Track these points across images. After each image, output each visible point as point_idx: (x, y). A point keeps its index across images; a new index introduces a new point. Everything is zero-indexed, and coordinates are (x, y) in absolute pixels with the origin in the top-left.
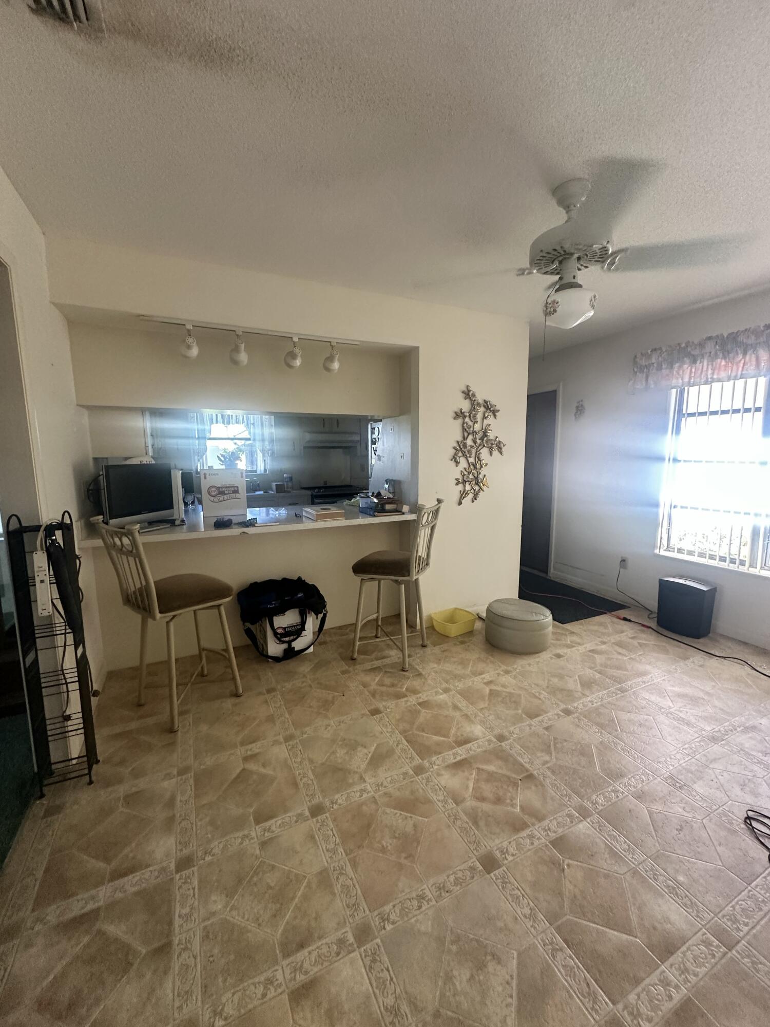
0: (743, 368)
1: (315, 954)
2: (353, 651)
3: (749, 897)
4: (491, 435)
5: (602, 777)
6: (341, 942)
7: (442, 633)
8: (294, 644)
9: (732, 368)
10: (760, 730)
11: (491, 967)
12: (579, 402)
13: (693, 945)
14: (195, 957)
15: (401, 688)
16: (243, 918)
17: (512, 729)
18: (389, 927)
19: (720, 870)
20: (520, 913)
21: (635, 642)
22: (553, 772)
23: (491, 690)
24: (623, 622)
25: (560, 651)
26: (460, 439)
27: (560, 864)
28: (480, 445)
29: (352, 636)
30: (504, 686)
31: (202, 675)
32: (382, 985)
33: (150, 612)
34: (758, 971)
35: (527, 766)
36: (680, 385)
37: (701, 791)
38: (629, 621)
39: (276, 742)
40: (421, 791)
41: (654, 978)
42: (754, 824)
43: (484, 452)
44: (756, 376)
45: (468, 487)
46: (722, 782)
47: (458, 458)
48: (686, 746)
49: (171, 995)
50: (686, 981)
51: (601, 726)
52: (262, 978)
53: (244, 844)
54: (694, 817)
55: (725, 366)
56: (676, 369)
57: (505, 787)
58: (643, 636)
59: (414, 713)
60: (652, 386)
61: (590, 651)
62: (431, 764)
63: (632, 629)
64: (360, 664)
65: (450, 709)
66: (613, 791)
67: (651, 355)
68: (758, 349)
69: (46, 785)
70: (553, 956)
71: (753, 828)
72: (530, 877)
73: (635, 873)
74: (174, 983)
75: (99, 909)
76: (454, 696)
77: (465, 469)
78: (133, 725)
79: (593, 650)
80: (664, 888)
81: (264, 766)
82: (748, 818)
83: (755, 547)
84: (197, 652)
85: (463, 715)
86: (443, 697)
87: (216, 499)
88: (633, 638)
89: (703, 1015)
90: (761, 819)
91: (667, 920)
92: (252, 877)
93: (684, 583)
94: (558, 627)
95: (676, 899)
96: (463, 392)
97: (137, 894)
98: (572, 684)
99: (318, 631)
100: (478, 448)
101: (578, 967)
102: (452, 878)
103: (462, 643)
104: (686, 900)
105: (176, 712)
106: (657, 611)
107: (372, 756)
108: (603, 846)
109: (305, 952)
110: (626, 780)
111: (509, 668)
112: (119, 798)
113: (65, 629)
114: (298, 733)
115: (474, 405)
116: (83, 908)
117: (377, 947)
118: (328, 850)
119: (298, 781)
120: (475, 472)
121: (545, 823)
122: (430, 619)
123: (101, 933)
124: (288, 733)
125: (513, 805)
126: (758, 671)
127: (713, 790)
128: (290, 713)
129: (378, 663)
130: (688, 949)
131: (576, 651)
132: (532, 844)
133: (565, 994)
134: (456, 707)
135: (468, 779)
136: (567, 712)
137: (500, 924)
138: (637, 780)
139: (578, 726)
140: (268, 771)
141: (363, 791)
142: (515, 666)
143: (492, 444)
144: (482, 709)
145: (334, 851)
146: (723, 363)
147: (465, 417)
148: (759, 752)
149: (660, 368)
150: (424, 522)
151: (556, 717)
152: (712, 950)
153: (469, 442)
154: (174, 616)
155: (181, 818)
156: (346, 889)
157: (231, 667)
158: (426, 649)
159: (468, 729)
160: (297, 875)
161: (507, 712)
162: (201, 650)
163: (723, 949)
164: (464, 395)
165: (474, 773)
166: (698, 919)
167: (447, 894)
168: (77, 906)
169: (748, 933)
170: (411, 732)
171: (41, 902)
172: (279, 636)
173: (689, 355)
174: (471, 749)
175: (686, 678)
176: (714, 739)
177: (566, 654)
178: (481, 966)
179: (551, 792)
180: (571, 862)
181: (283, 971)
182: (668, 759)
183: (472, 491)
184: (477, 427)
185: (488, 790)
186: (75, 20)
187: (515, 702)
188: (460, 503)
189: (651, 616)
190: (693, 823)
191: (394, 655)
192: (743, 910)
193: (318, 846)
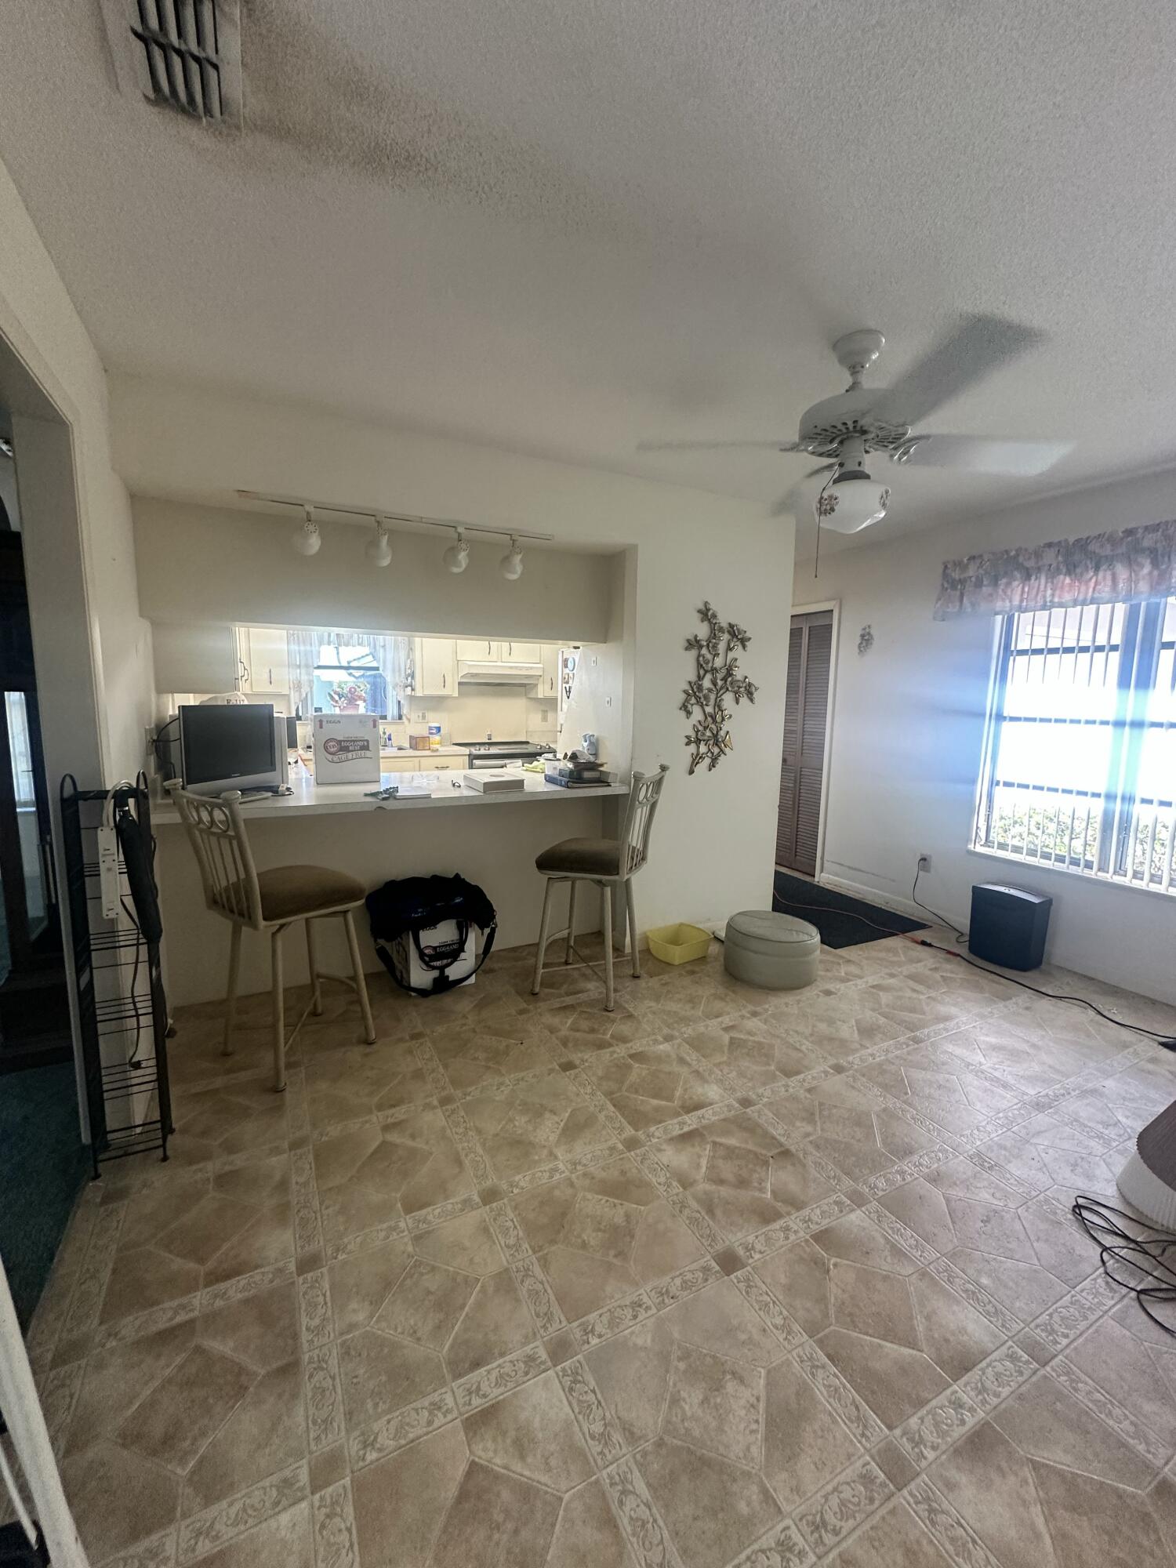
0: (1094, 589)
1: (495, 1374)
2: (533, 983)
3: (1072, 1303)
4: (738, 674)
5: (884, 1154)
6: (530, 1359)
7: (661, 958)
8: (448, 971)
9: (1079, 590)
10: (1102, 1095)
11: (731, 1386)
12: (864, 629)
13: (996, 1360)
14: (333, 1378)
15: (604, 1034)
16: (396, 1329)
17: (760, 1091)
18: (594, 1341)
19: (1035, 1271)
20: (769, 1324)
21: (937, 976)
22: (817, 1147)
23: (731, 1038)
24: (920, 947)
25: (831, 987)
26: (693, 678)
27: (824, 1264)
28: (721, 688)
29: (532, 961)
30: (750, 1033)
31: (314, 1014)
32: (586, 1409)
33: (250, 918)
34: (1076, 1390)
35: (782, 1140)
36: (1008, 609)
37: (1018, 1173)
38: (930, 945)
39: (428, 1107)
40: (634, 1171)
41: (942, 1399)
42: (1085, 1214)
43: (728, 699)
44: (1113, 601)
45: (703, 749)
46: (1046, 1161)
47: (689, 706)
48: (1001, 1115)
49: (304, 1424)
50: (984, 1402)
51: (885, 1087)
52: (426, 1402)
53: (391, 1238)
54: (1005, 1206)
55: (1070, 585)
56: (1002, 587)
57: (751, 1166)
58: (948, 966)
59: (623, 1068)
60: (969, 610)
61: (873, 987)
62: (648, 1136)
63: (934, 958)
64: (544, 1000)
65: (675, 1063)
66: (897, 1172)
67: (967, 565)
68: (1115, 562)
69: (101, 1161)
70: (813, 1374)
71: (1083, 1218)
72: (783, 1280)
73: (923, 1274)
74: (306, 1410)
75: (192, 1321)
76: (679, 1045)
77: (699, 722)
78: (219, 1082)
79: (876, 985)
80: (961, 1293)
81: (413, 1137)
82: (1078, 1206)
83: (1108, 844)
84: (309, 982)
85: (694, 1072)
86: (665, 1047)
87: (335, 758)
88: (936, 969)
89: (1005, 1442)
90: (1096, 1208)
91: (963, 1331)
92: (405, 1279)
93: (1007, 891)
94: (829, 953)
95: (978, 1307)
96: (699, 611)
97: (246, 1302)
98: (847, 1031)
99: (483, 953)
100: (719, 692)
101: (844, 1387)
102: (678, 1281)
103: (693, 972)
104: (989, 1307)
105: (282, 1063)
106: (968, 933)
107: (566, 1124)
108: (882, 1241)
109: (483, 1370)
110: (915, 1158)
111: (758, 1009)
112: (208, 1179)
113: (138, 939)
114: (459, 1093)
115: (715, 631)
116: (171, 1319)
117: (578, 1365)
118: (508, 1246)
119: (463, 1157)
120: (713, 726)
121: (806, 1212)
122: (646, 939)
123: (199, 1350)
124: (444, 1094)
125: (762, 1190)
126: (1105, 1017)
127: (1033, 1172)
128: (446, 1066)
129: (569, 1000)
130: (989, 1365)
131: (853, 987)
132: (787, 1238)
133: (827, 1419)
134: (682, 1061)
135: (699, 1157)
136: (839, 1069)
137: (743, 1337)
138: (932, 1158)
139: (853, 1087)
140: (419, 1144)
141: (555, 1170)
142: (767, 1006)
143: (739, 687)
144: (720, 1063)
145: (517, 1247)
146: (1068, 580)
147: (701, 647)
148: (1098, 1122)
149: (979, 584)
150: (641, 798)
151: (823, 1075)
152: (1020, 1367)
153: (707, 683)
154: (282, 926)
155: (299, 1205)
156: (534, 1295)
157: (360, 1002)
158: (637, 981)
159: (700, 1090)
160: (466, 1279)
161: (755, 1068)
162: (315, 976)
163: (1035, 1365)
164: (700, 616)
165: (708, 1147)
166: (1004, 1330)
167: (672, 1301)
168: (164, 1316)
169: (1067, 1346)
170: (619, 1094)
171: (111, 1311)
172: (427, 959)
173: (1020, 567)
174: (703, 1117)
175: (1006, 1025)
176: (1039, 1106)
177: (839, 990)
178: (718, 1387)
179: (813, 1172)
180: (839, 1260)
181: (453, 1393)
182: (975, 1132)
183: (709, 754)
184: (719, 662)
185: (727, 1170)
186: (205, 115)
187: (766, 1056)
188: (691, 772)
189: (961, 940)
190: (1004, 1213)
191: (593, 988)
192: (1063, 1319)
193: (494, 1241)
